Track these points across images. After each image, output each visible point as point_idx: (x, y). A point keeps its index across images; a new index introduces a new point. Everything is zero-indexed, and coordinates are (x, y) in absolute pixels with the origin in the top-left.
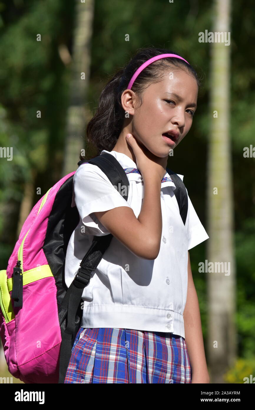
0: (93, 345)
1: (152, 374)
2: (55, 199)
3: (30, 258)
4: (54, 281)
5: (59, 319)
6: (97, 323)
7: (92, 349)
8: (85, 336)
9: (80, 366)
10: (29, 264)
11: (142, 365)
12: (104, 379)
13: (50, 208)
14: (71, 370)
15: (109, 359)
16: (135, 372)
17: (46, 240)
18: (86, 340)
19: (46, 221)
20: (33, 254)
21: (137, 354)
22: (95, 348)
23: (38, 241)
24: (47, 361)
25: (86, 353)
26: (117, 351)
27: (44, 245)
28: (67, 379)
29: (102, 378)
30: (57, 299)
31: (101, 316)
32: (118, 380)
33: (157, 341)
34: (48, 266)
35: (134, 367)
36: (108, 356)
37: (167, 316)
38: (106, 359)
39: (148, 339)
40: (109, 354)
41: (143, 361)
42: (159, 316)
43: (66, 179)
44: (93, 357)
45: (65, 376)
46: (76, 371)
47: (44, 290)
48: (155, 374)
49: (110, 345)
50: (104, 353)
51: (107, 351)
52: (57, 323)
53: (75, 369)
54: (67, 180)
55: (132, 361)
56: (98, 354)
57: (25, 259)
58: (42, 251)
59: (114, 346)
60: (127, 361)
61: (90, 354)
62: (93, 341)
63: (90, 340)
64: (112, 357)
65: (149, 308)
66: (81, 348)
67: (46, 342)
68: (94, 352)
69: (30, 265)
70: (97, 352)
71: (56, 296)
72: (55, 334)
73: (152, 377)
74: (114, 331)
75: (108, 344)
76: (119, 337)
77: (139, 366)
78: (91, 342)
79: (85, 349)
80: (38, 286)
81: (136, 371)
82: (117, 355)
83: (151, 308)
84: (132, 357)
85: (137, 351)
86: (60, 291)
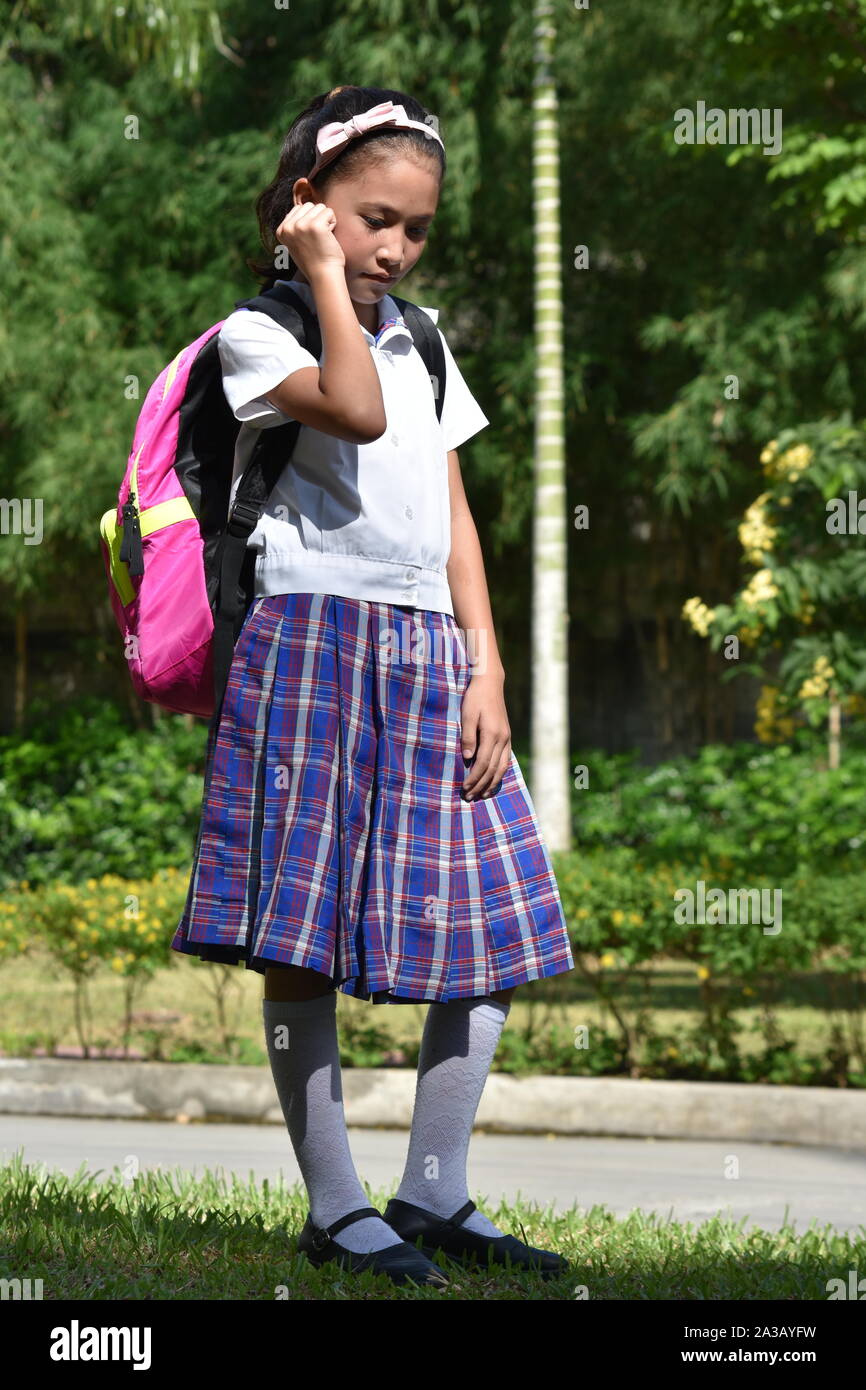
0: (277, 624)
1: (387, 676)
2: (190, 374)
3: (151, 486)
4: (197, 528)
5: (208, 595)
6: (275, 587)
7: (274, 631)
8: (263, 608)
9: (254, 661)
10: (148, 498)
11: (366, 660)
12: (296, 681)
13: (180, 392)
14: (237, 669)
15: (304, 647)
16: (350, 672)
17: (179, 452)
18: (264, 615)
19: (177, 416)
20: (157, 477)
21: (356, 640)
22: (279, 628)
23: (164, 453)
24: (194, 672)
25: (263, 638)
26: (320, 633)
27: (176, 462)
28: (232, 684)
29: (291, 681)
30: (204, 558)
31: (282, 573)
32: (320, 683)
33: (395, 618)
34: (185, 499)
35: (350, 664)
36: (303, 641)
37: (408, 575)
38: (299, 647)
39: (378, 613)
40: (305, 638)
41: (367, 653)
42: (390, 576)
43: (209, 337)
44: (275, 644)
45: (227, 679)
46: (246, 670)
47: (182, 542)
48: (392, 677)
49: (308, 622)
50: (297, 637)
51: (302, 633)
52: (205, 602)
53: (245, 666)
54: (210, 339)
55: (346, 652)
56: (285, 639)
57: (141, 488)
58: (173, 470)
59: (314, 624)
60: (337, 652)
61: (272, 639)
62: (277, 616)
63: (272, 615)
64: (311, 643)
65: (370, 560)
66: (255, 629)
67: (187, 637)
68: (277, 635)
69: (154, 498)
70: (282, 634)
71: (201, 554)
72: (203, 622)
73: (387, 681)
74: (314, 597)
75: (303, 622)
76: (324, 608)
77: (359, 662)
78: (274, 619)
79: (262, 631)
80: (165, 538)
81: (352, 670)
82: (319, 639)
83: (375, 561)
84: (347, 645)
85: (356, 635)
86: (209, 544)
